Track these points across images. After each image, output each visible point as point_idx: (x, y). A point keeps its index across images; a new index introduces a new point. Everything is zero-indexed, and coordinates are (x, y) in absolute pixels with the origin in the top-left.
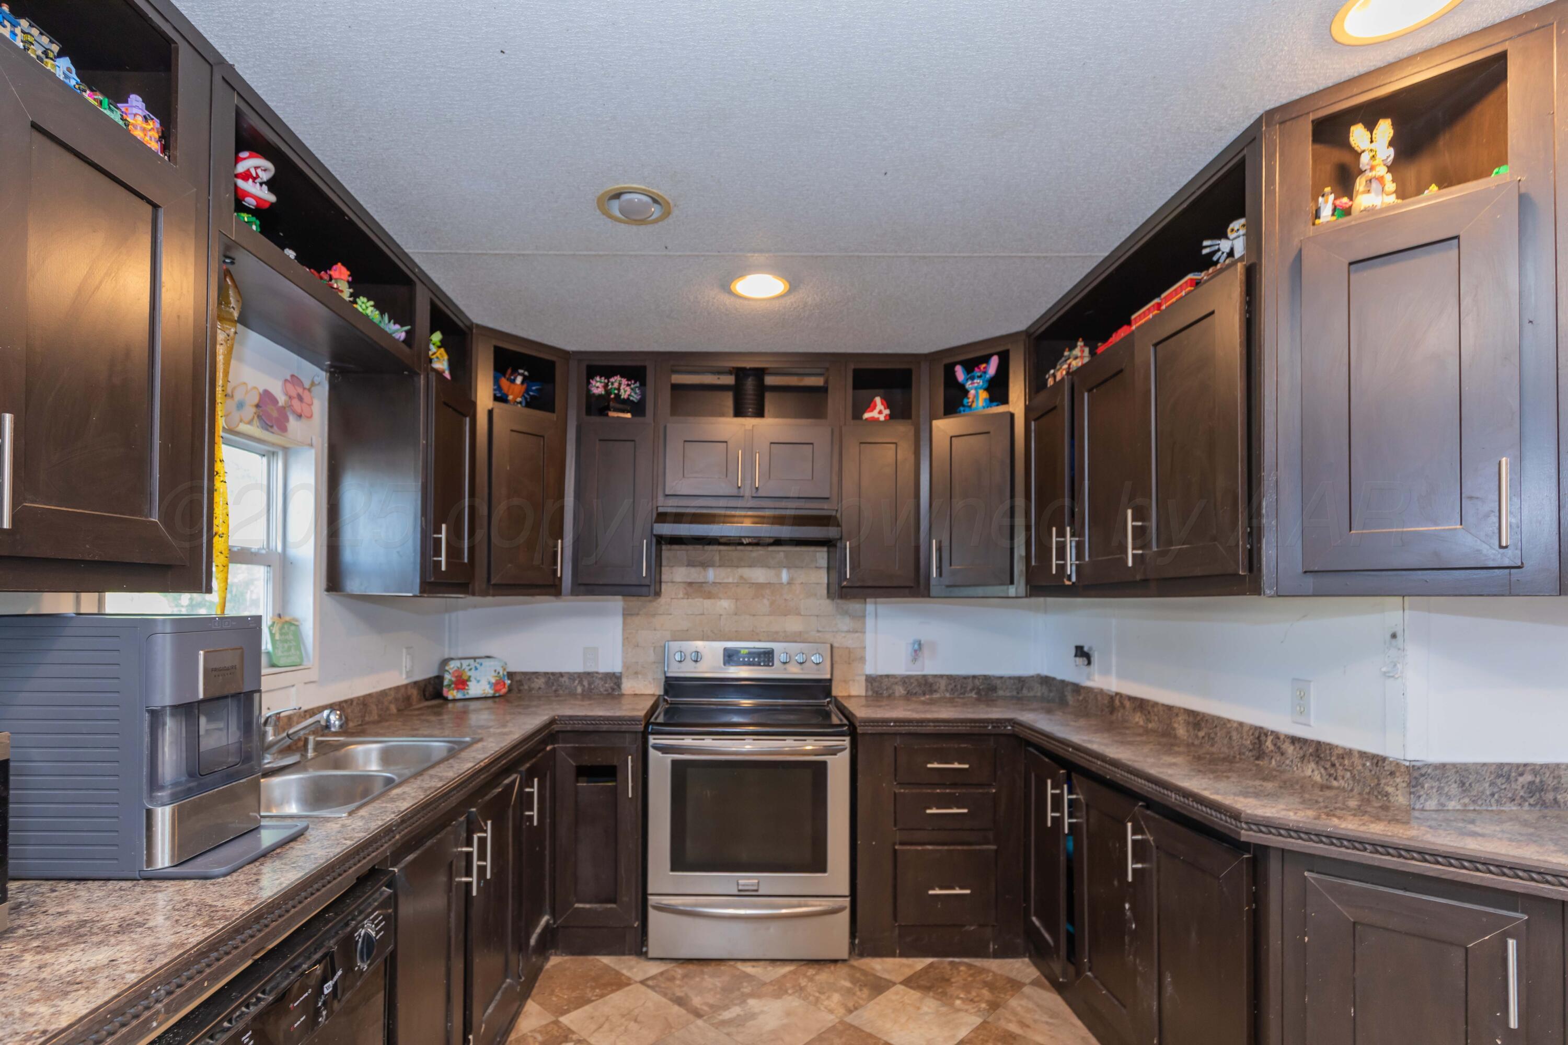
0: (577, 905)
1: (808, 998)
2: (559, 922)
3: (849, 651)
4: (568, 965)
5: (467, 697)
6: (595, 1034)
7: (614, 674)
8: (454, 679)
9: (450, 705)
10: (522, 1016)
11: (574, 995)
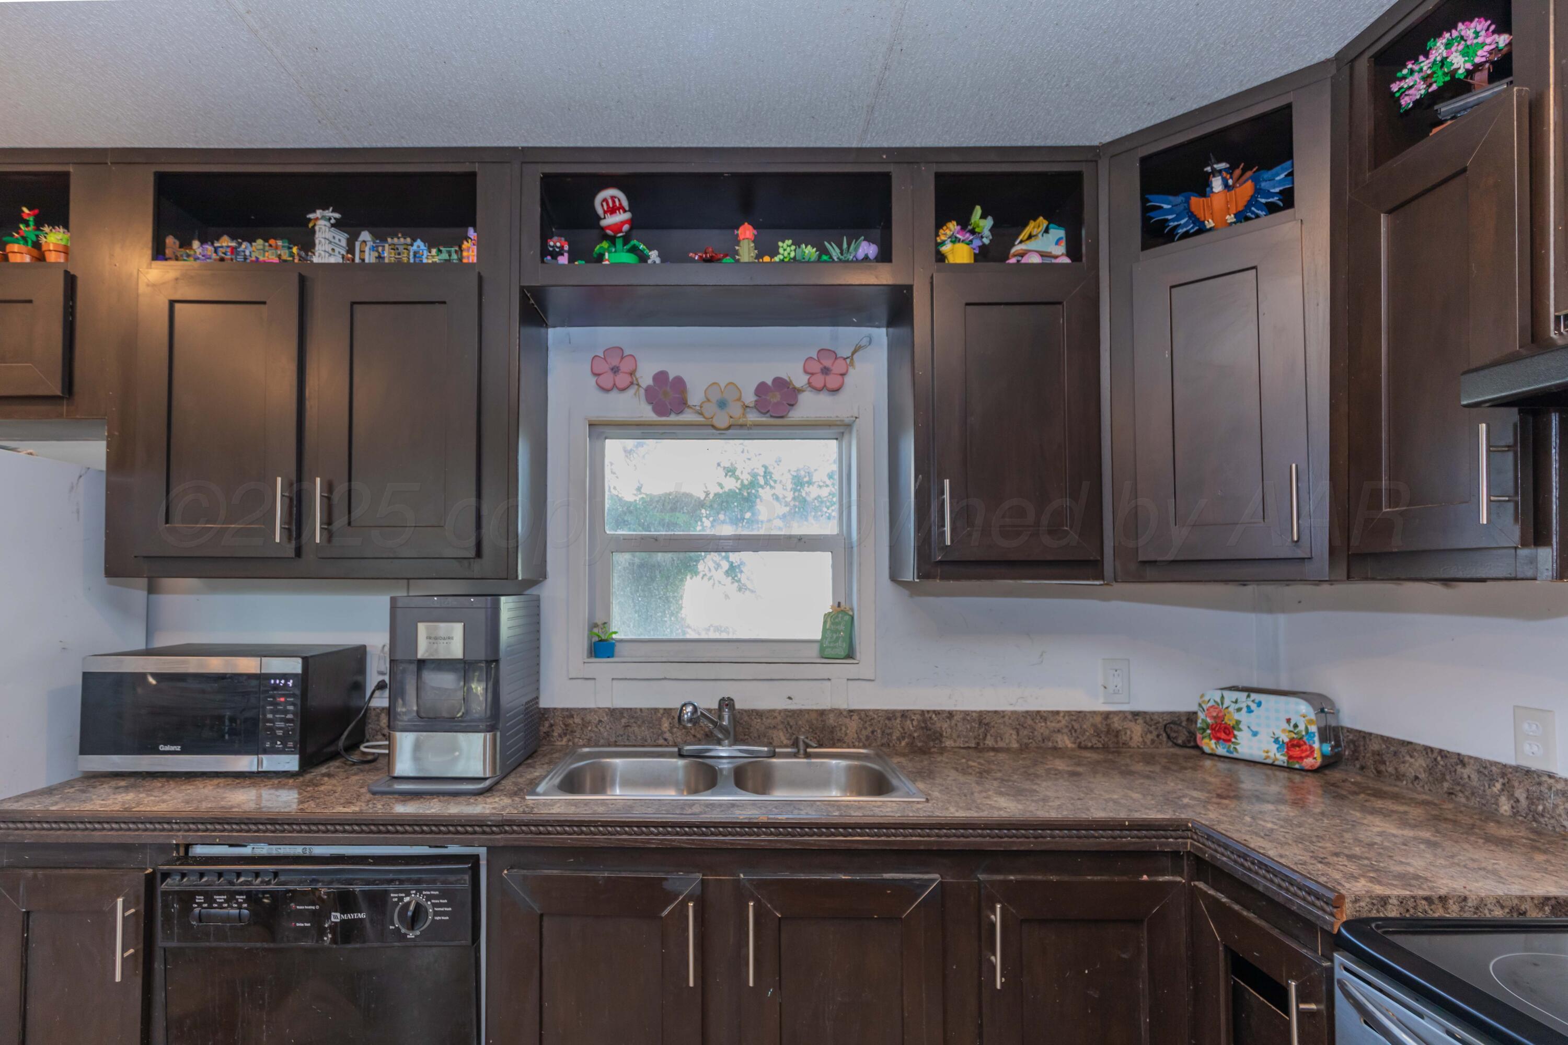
5: (1235, 755)
8: (1209, 721)
9: (1209, 762)
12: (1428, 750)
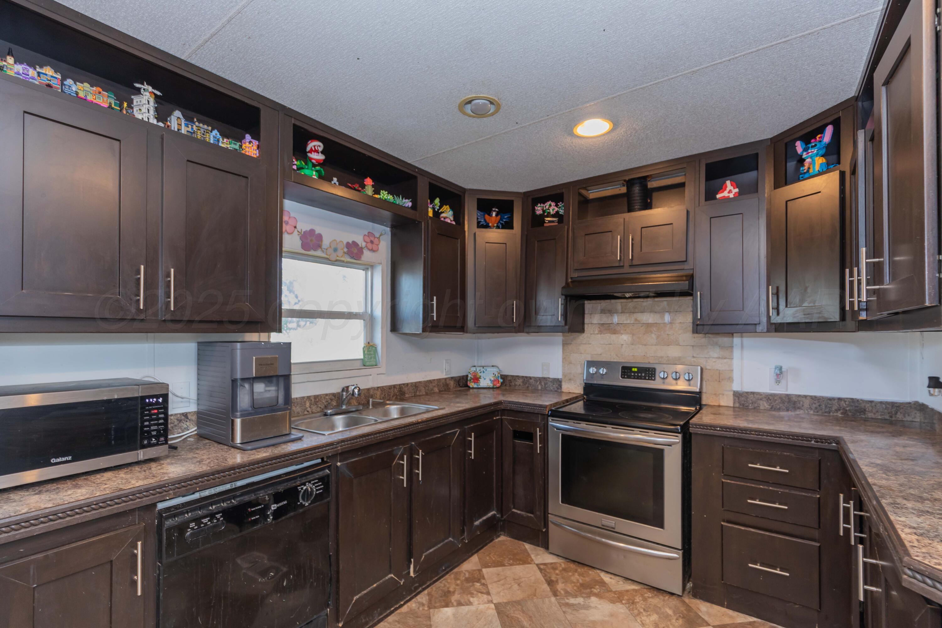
0: (514, 510)
1: (633, 610)
2: (505, 517)
3: (720, 373)
4: (506, 543)
5: (479, 387)
6: (494, 584)
7: (558, 379)
8: (472, 377)
9: (471, 390)
10: (467, 561)
11: (499, 559)
12: (523, 377)
